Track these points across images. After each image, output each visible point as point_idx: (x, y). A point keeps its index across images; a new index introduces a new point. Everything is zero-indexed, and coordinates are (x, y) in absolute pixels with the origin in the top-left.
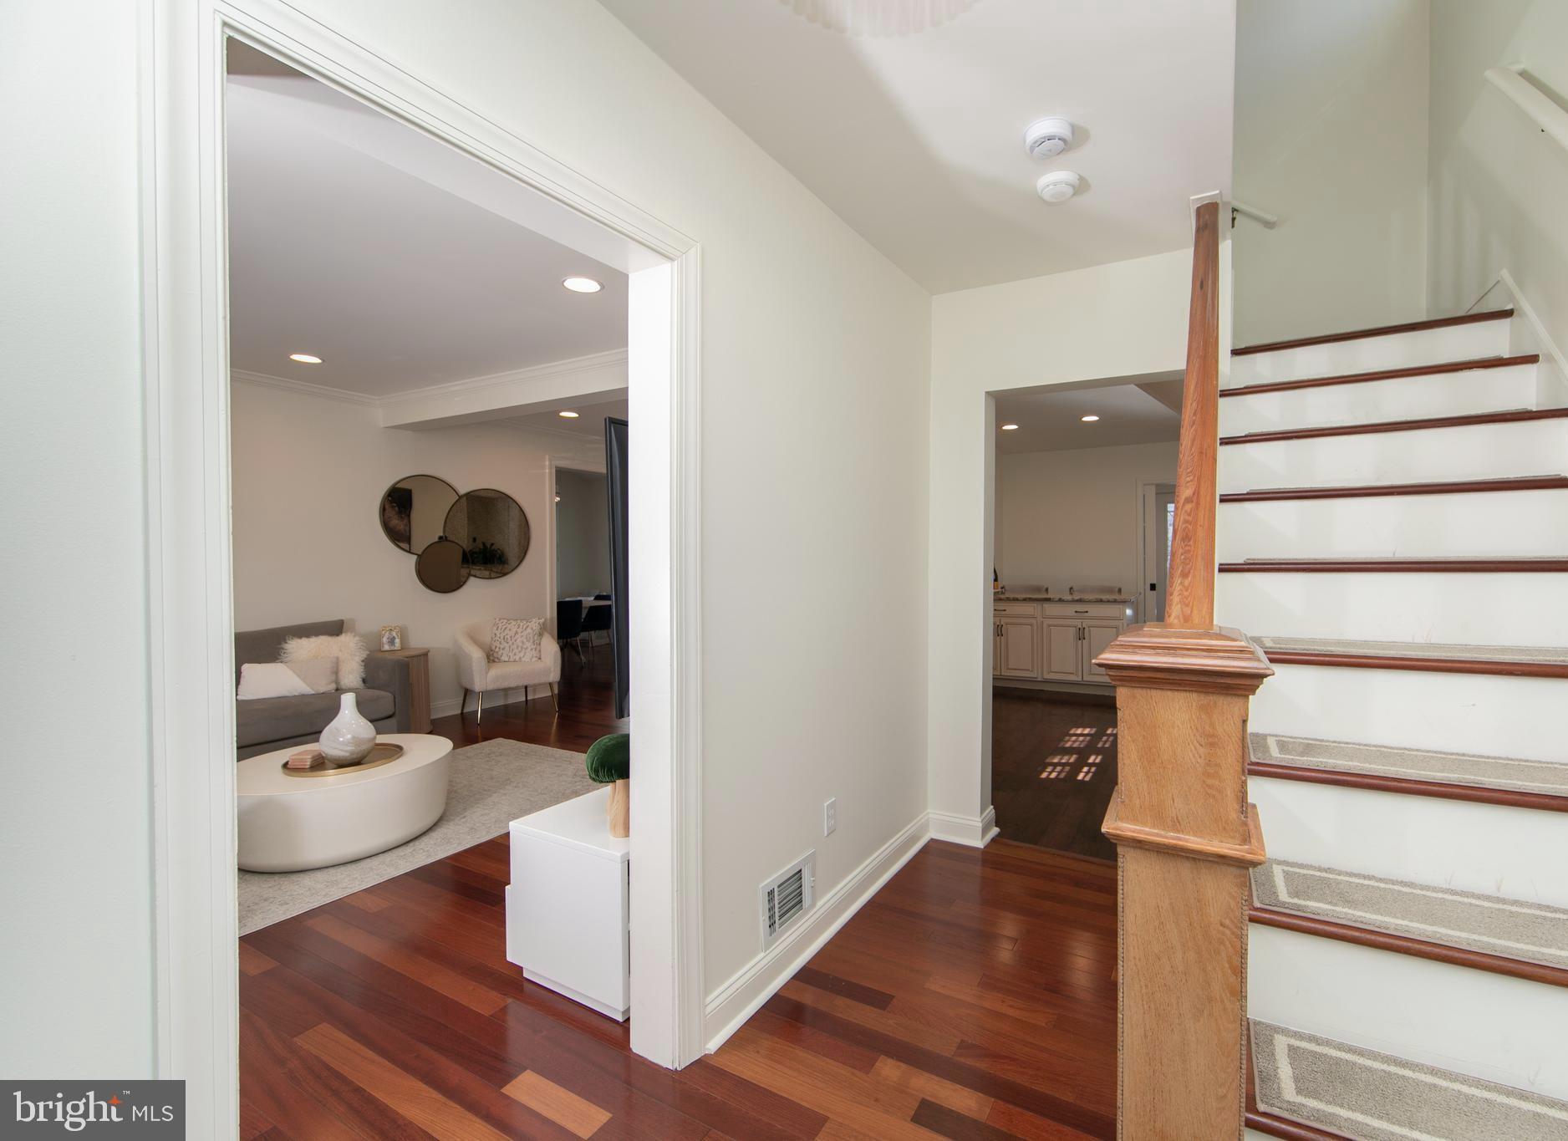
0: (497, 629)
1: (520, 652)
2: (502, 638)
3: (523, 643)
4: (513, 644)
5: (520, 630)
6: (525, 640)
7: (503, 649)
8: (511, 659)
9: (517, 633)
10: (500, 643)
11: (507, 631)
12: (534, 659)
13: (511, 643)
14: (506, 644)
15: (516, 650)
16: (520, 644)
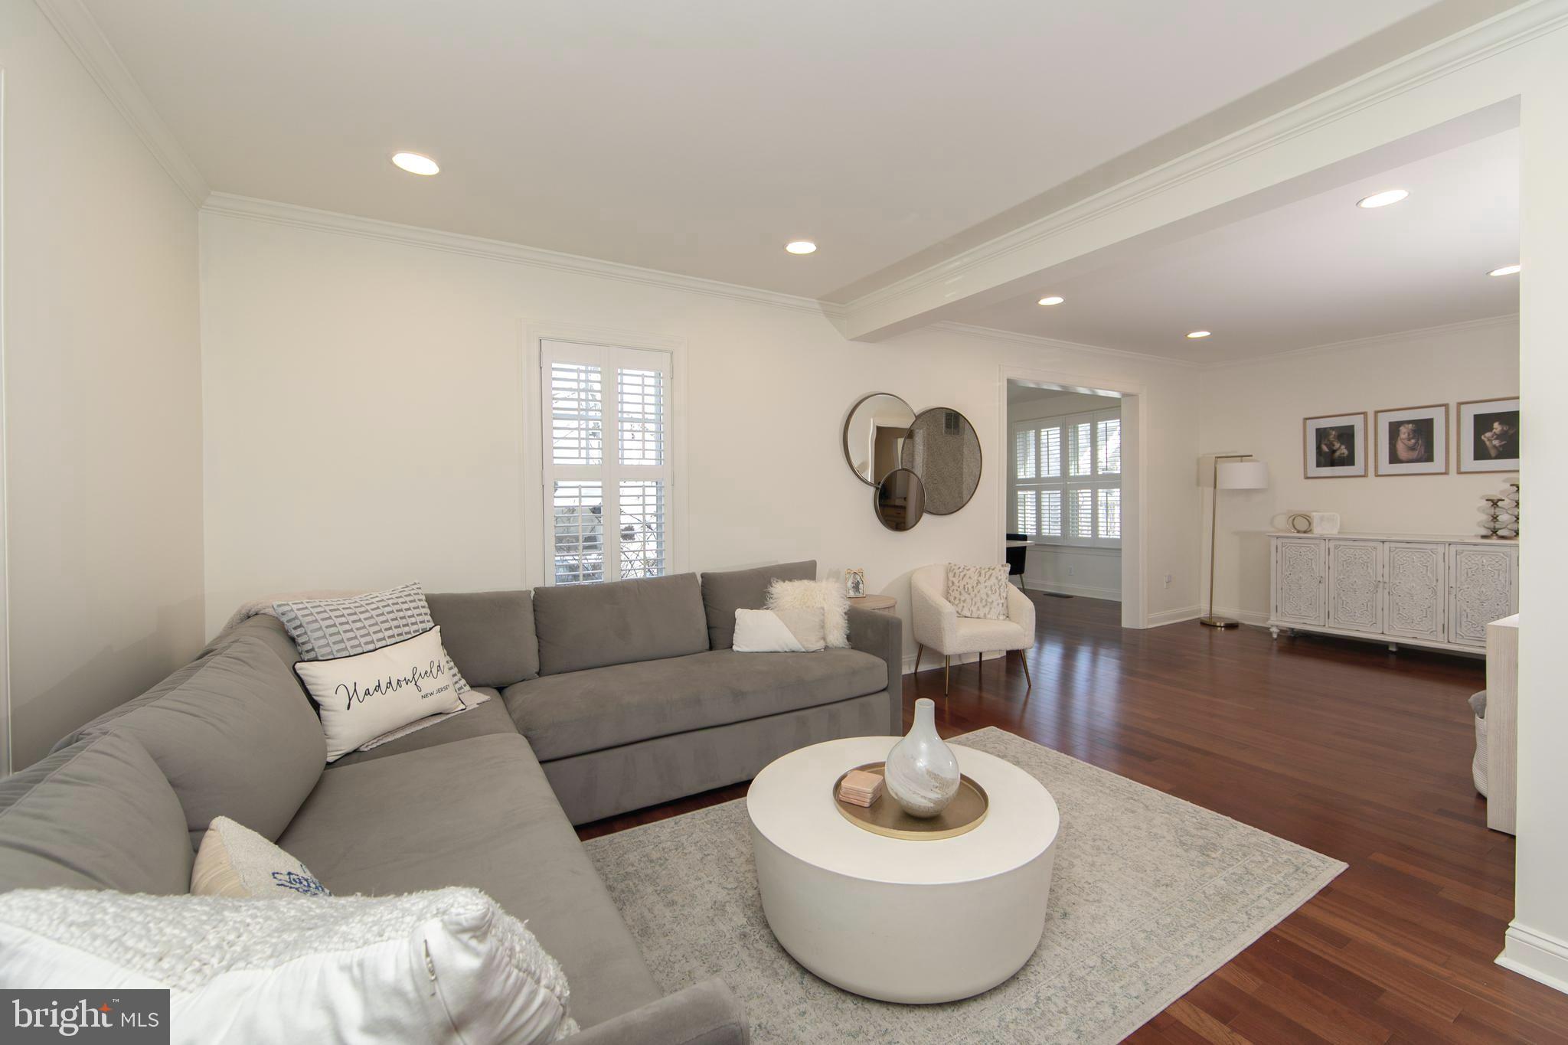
0: (954, 576)
1: (984, 607)
2: (962, 588)
3: (988, 595)
4: (976, 595)
5: (982, 579)
6: (990, 592)
7: (964, 601)
8: (974, 615)
9: (978, 582)
10: (961, 594)
11: (966, 579)
12: (1002, 617)
13: (973, 594)
14: (967, 596)
15: (979, 604)
16: (984, 597)
